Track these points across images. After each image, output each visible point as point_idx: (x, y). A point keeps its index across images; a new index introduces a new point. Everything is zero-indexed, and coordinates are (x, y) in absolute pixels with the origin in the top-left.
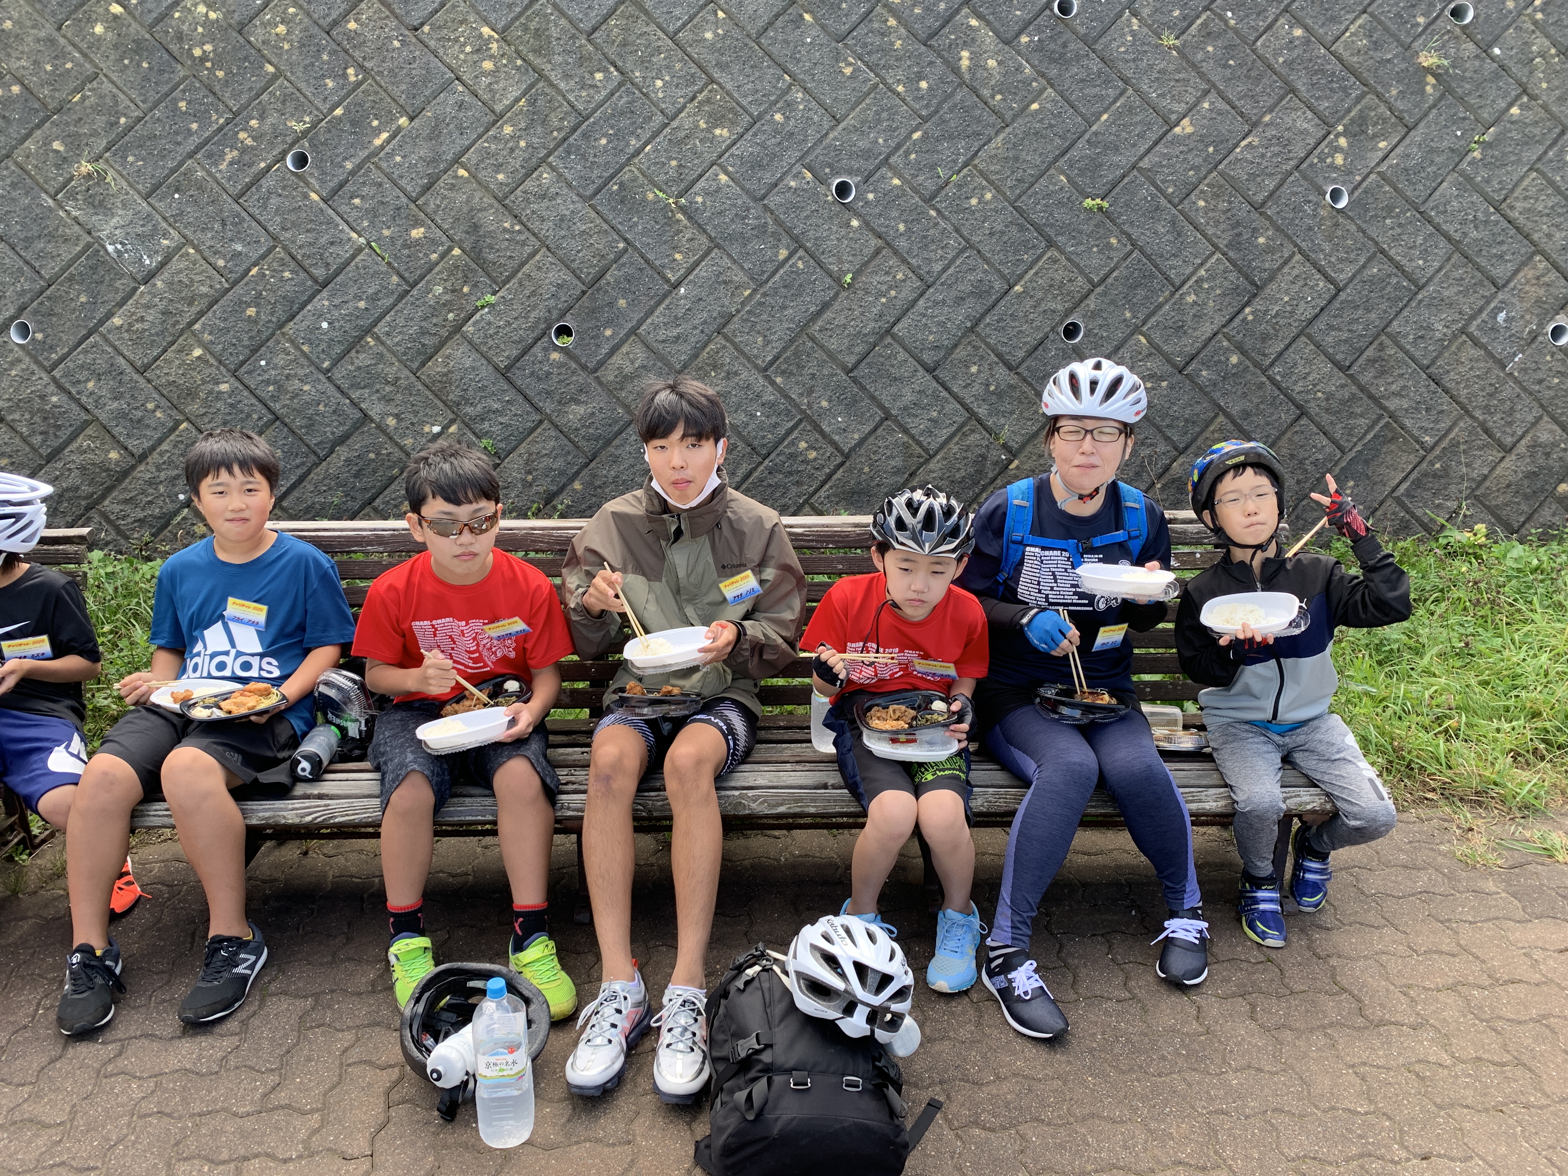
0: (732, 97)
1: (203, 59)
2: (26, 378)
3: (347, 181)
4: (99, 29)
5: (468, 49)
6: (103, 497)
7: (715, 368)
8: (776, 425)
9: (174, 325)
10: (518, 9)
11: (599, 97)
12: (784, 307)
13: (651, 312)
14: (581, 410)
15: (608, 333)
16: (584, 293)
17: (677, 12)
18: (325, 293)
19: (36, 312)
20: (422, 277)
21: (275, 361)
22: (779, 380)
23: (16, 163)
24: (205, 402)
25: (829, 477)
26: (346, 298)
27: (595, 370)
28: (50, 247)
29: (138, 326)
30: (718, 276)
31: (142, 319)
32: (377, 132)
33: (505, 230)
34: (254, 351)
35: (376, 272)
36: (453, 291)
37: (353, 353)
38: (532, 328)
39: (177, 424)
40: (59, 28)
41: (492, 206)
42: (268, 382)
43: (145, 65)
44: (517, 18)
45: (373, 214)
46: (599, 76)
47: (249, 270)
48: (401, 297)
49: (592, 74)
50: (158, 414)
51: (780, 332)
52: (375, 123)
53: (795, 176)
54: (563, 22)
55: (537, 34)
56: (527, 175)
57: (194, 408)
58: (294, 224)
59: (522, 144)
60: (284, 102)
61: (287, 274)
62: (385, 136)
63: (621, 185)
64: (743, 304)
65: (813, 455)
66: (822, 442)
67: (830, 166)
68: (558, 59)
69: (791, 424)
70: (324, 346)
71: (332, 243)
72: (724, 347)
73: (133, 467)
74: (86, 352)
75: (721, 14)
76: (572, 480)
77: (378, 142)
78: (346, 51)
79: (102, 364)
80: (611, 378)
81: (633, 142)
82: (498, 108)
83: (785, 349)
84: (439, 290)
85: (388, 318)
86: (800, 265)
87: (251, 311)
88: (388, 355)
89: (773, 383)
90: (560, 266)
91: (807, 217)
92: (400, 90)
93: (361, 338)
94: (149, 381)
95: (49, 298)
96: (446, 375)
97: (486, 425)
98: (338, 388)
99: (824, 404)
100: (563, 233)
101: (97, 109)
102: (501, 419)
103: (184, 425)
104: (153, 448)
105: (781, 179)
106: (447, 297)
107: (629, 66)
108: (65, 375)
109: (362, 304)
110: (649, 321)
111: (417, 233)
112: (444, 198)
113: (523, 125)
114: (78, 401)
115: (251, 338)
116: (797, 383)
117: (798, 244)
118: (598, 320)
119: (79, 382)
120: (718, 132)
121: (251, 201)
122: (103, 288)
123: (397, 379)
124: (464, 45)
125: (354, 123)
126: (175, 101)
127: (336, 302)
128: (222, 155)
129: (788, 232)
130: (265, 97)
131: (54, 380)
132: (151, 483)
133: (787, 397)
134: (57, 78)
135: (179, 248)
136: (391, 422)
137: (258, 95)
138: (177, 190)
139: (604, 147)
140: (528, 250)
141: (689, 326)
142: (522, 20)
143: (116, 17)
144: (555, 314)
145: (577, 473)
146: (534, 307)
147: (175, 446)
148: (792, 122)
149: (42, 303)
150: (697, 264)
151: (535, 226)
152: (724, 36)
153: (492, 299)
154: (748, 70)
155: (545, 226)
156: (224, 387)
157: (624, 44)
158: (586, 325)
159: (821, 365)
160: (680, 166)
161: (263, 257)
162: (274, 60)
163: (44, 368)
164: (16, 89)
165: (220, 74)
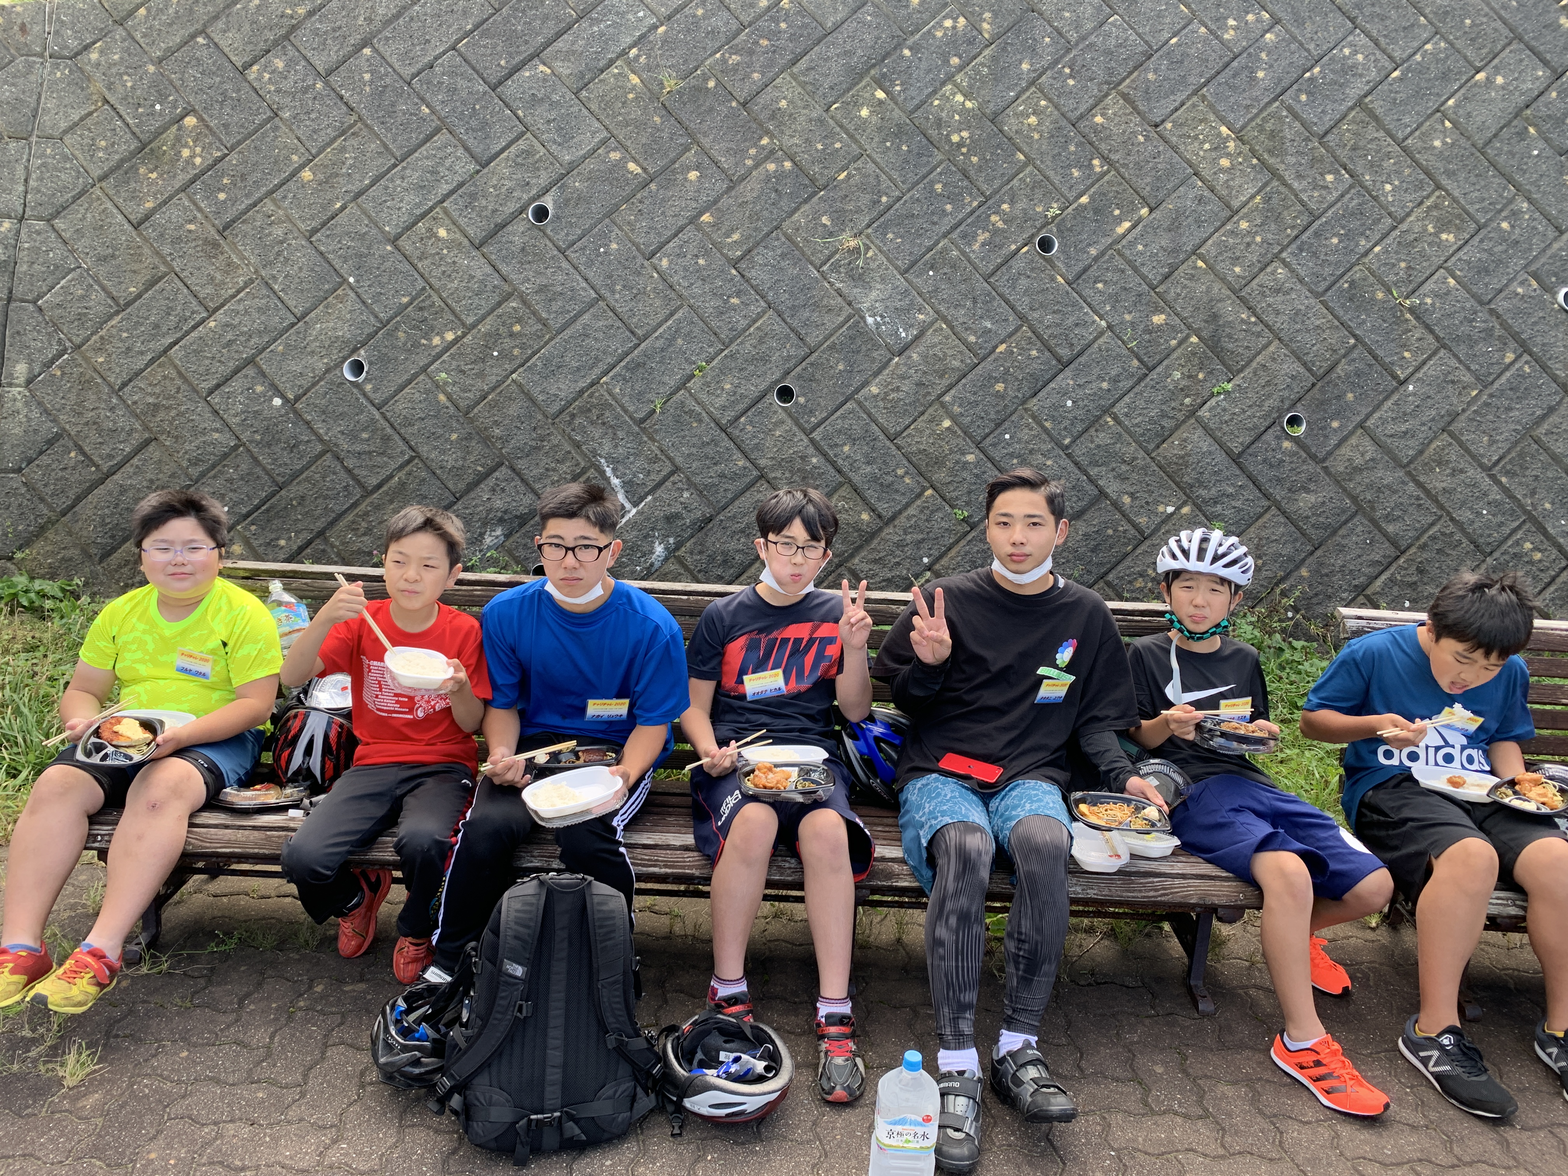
0: (1458, 203)
1: (960, 145)
2: (788, 439)
3: (1090, 266)
4: (865, 112)
5: (1207, 146)
6: (852, 556)
7: (1439, 464)
8: (1501, 524)
9: (925, 396)
10: (1255, 111)
11: (1331, 198)
12: (1509, 409)
13: (1378, 407)
14: (1312, 498)
15: (1335, 424)
16: (1313, 385)
17: (1407, 120)
18: (1068, 372)
19: (799, 377)
20: (1160, 362)
21: (1019, 435)
22: (1504, 480)
23: (785, 235)
24: (952, 472)
25: (1553, 579)
26: (1089, 379)
27: (1324, 460)
28: (815, 316)
29: (893, 395)
30: (1446, 375)
31: (898, 389)
32: (1119, 220)
33: (1242, 320)
34: (998, 425)
35: (1118, 355)
36: (1189, 377)
37: (1092, 431)
38: (1265, 417)
39: (924, 489)
40: (827, 110)
41: (1229, 298)
42: (1012, 455)
43: (904, 148)
44: (1252, 119)
45: (1115, 299)
46: (1330, 178)
47: (996, 347)
48: (1140, 380)
49: (1322, 175)
50: (907, 480)
51: (1506, 432)
52: (1117, 212)
53: (1522, 283)
54: (1297, 124)
55: (1272, 135)
56: (1262, 270)
57: (940, 476)
58: (1041, 305)
59: (1258, 239)
60: (1032, 189)
61: (1034, 353)
62: (1127, 225)
63: (1352, 283)
64: (1469, 404)
65: (1538, 556)
66: (1546, 544)
67: (1556, 275)
68: (1291, 160)
69: (1517, 523)
70: (1066, 423)
71: (1077, 325)
72: (1450, 444)
73: (880, 529)
74: (843, 417)
75: (1448, 124)
76: (1298, 567)
77: (1120, 230)
78: (1091, 144)
79: (857, 430)
80: (1341, 469)
81: (1363, 243)
82: (1235, 204)
83: (1509, 451)
84: (1177, 375)
85: (1127, 399)
86: (1527, 369)
87: (1000, 387)
88: (1126, 436)
89: (1498, 483)
90: (1293, 359)
91: (1535, 323)
92: (1145, 183)
93: (1099, 417)
94: (899, 448)
95: (812, 364)
96: (1182, 457)
97: (1219, 507)
98: (1076, 464)
99: (1548, 506)
100: (1298, 326)
101: (862, 188)
102: (1234, 503)
103: (929, 492)
104: (900, 512)
105: (1506, 285)
106: (1184, 383)
107: (1359, 170)
108: (824, 438)
109: (1105, 385)
110: (1376, 415)
111: (1158, 319)
112: (1185, 287)
113: (1258, 221)
114: (833, 464)
115: (998, 412)
116: (1520, 484)
117: (1524, 348)
118: (1325, 411)
119: (836, 445)
120: (1444, 236)
121: (1001, 280)
122: (860, 357)
123: (1134, 459)
124: (1203, 143)
125: (1096, 211)
126: (932, 183)
127: (1081, 381)
128: (975, 236)
129: (1516, 336)
130: (1015, 182)
131: (812, 441)
132: (900, 545)
133: (1512, 497)
134: (827, 157)
135: (932, 323)
136: (1127, 500)
137: (1009, 181)
138: (932, 268)
139: (1336, 246)
140: (1263, 341)
141: (1417, 422)
142: (1258, 121)
143: (881, 102)
144: (1287, 404)
145: (1304, 560)
146: (1269, 396)
147: (922, 511)
148: (1517, 231)
149: (805, 369)
150: (1424, 363)
151: (1270, 319)
152: (1453, 144)
153: (1229, 386)
154: (1473, 179)
155: (1280, 319)
156: (970, 458)
157: (1354, 149)
158: (1315, 417)
159: (1545, 468)
160: (1409, 268)
161: (1010, 335)
162: (1026, 148)
163: (804, 430)
164: (788, 165)
165: (975, 159)
